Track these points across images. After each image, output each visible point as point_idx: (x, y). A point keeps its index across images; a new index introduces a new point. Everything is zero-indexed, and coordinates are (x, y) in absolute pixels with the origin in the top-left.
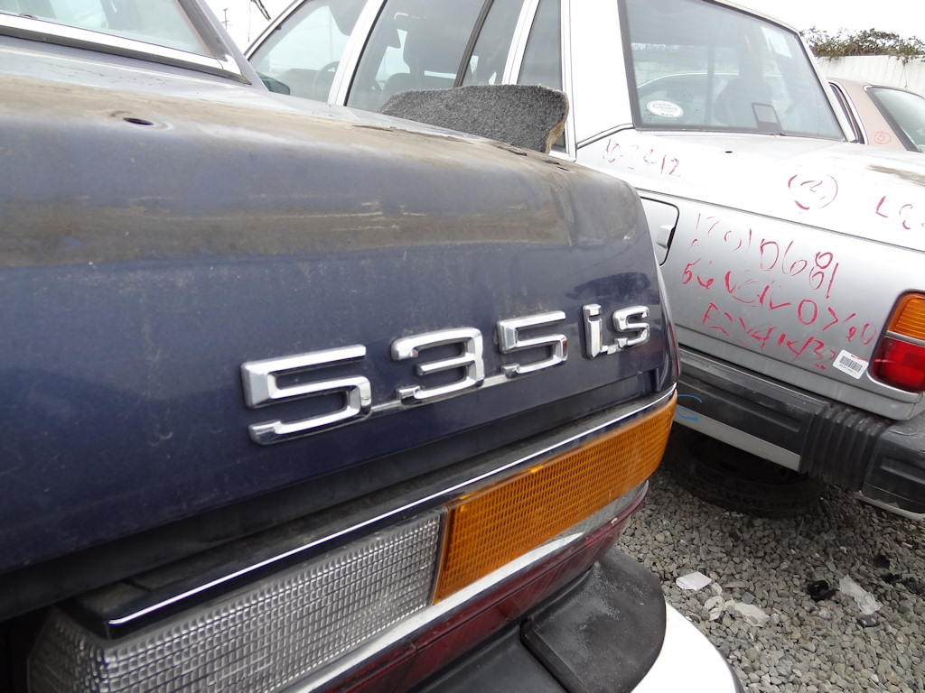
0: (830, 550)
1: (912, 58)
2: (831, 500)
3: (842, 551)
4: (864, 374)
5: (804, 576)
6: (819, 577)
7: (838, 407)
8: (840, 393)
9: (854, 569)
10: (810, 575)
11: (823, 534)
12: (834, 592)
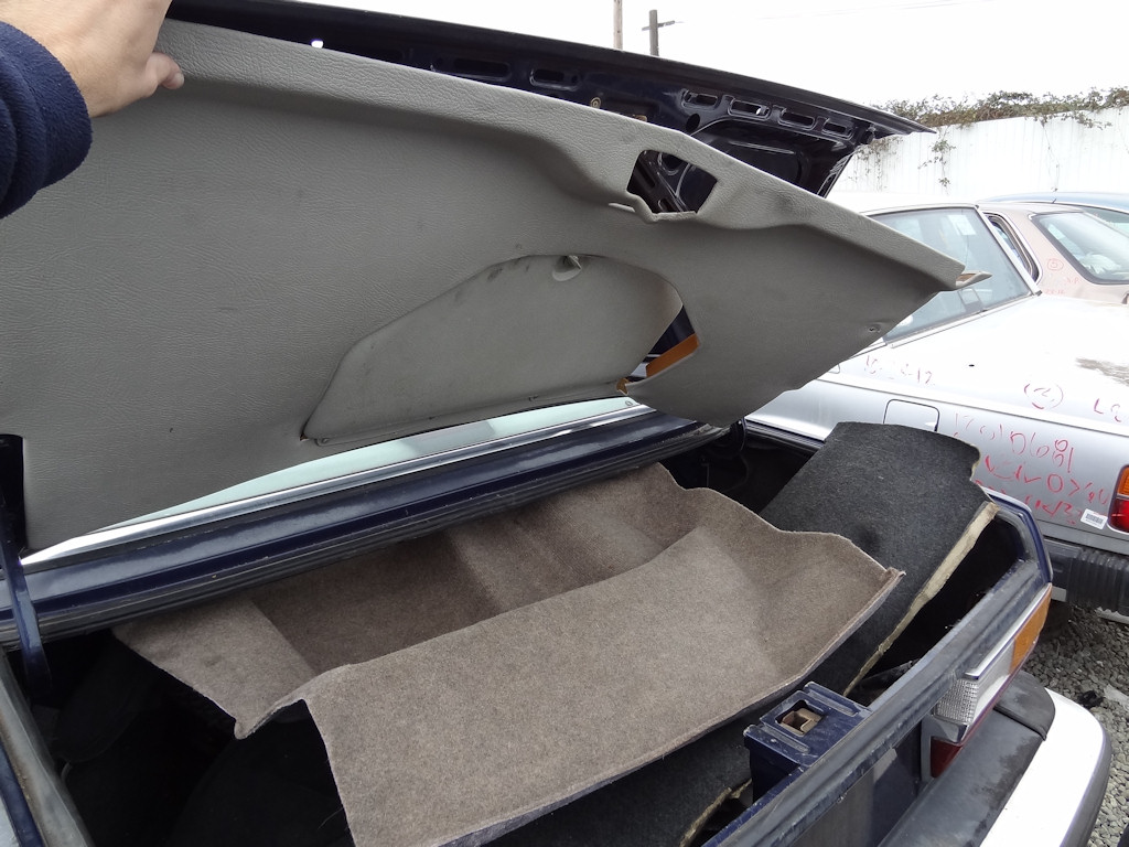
0: (1089, 665)
1: (1051, 118)
2: (1078, 621)
3: (1099, 665)
4: (1106, 526)
5: (1073, 690)
6: (1086, 689)
7: (1089, 551)
8: (1090, 541)
9: (1113, 679)
10: (1078, 688)
11: (1079, 652)
12: (1102, 699)
